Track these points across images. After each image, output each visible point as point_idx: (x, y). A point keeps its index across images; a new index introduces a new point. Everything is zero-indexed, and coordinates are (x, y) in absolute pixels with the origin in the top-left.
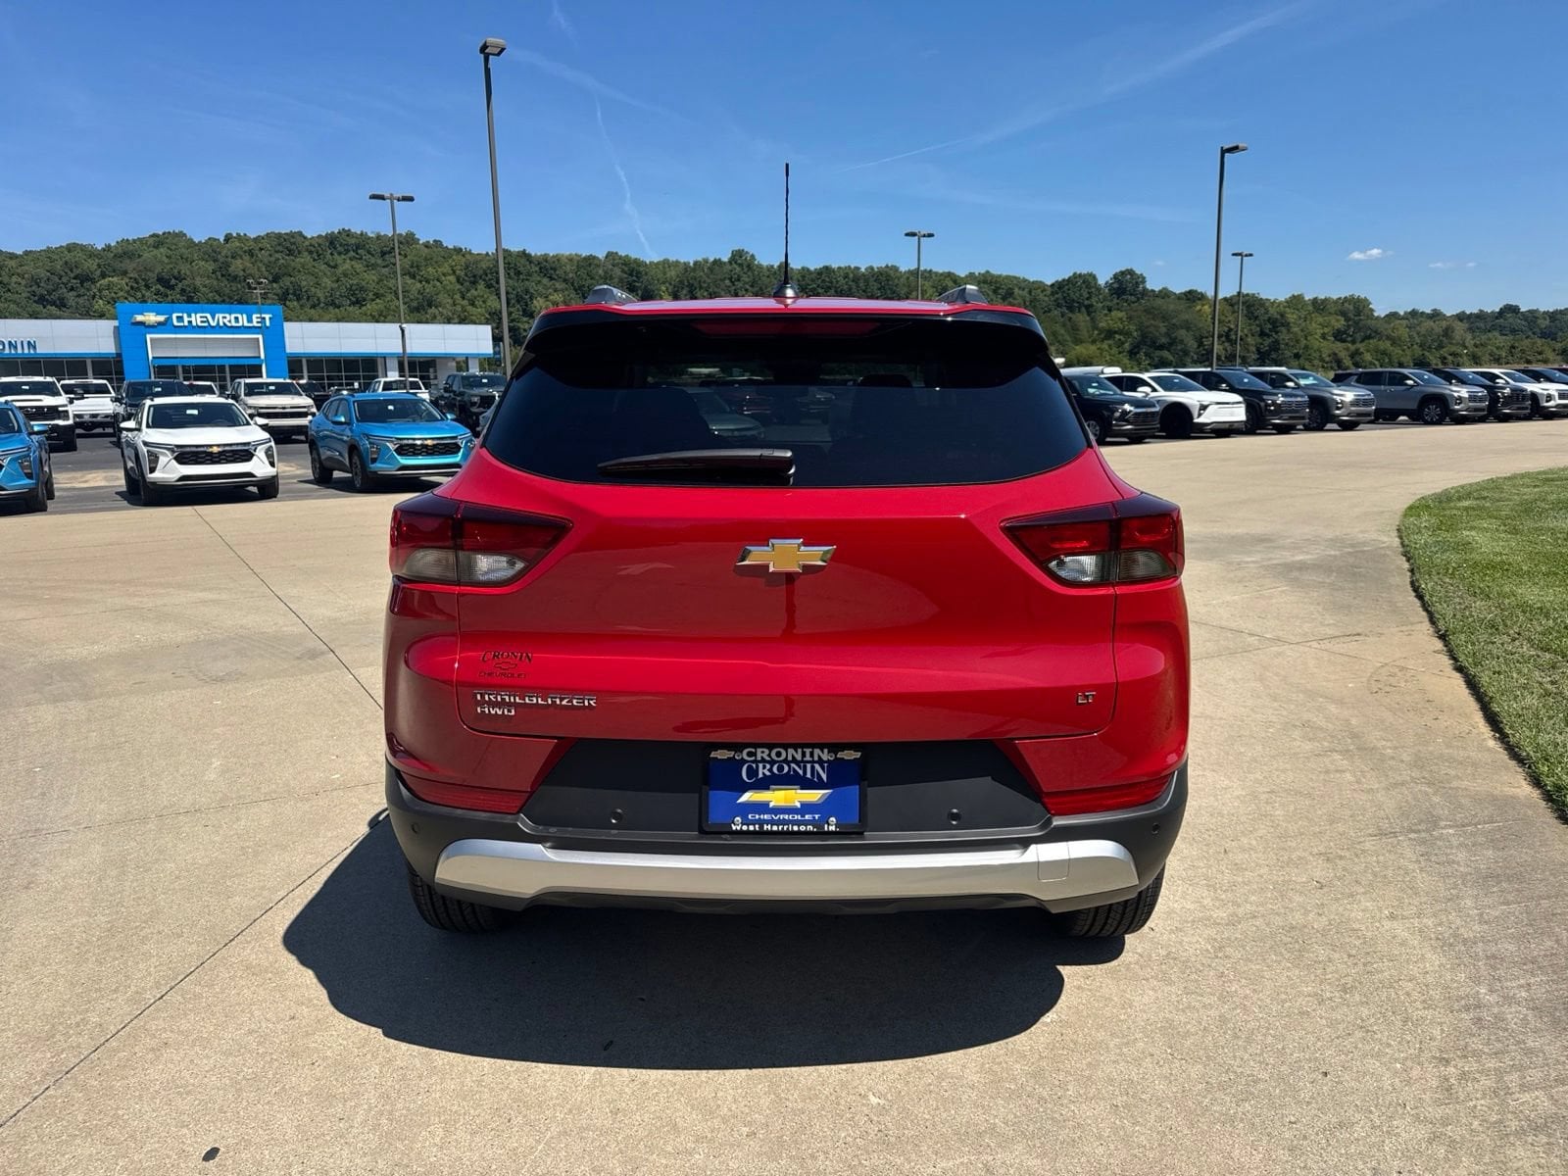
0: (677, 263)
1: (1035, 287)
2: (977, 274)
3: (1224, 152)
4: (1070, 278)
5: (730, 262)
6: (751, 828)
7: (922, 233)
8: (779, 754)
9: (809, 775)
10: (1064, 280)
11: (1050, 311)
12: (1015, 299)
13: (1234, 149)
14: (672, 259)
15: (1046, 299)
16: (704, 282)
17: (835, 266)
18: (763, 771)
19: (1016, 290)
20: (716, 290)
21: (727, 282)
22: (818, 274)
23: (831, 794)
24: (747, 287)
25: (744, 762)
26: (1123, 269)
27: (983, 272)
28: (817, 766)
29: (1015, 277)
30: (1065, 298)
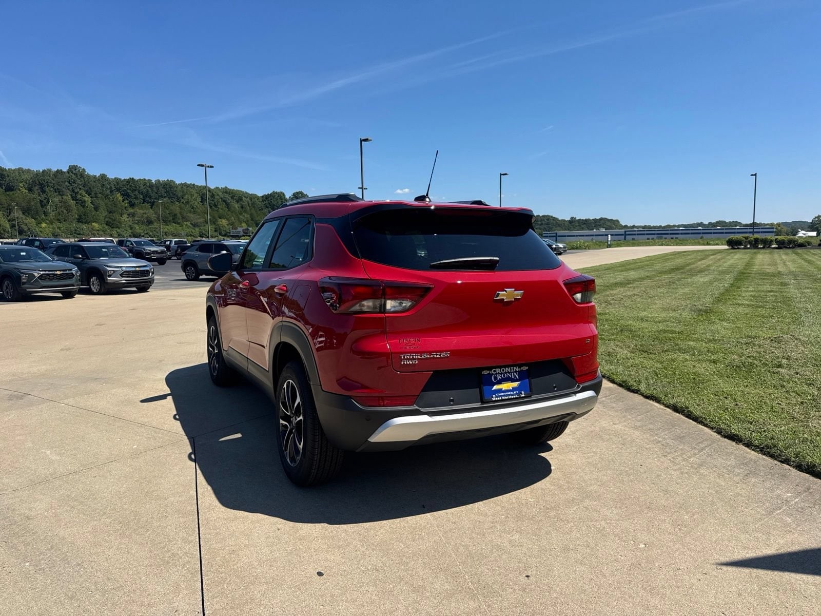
0: (29, 171)
1: (253, 197)
2: (220, 188)
3: (362, 141)
4: (271, 194)
5: (68, 172)
6: (499, 399)
7: (207, 165)
8: (503, 370)
9: (513, 377)
10: (268, 194)
11: (262, 209)
12: (243, 202)
13: (366, 140)
14: (25, 167)
15: (260, 203)
16: (51, 183)
17: (136, 178)
18: (499, 377)
19: (243, 198)
20: (59, 187)
21: (67, 183)
22: (127, 182)
23: (520, 384)
24: (81, 187)
25: (493, 374)
26: (298, 191)
27: (223, 187)
28: (515, 373)
29: (241, 191)
30: (269, 203)
